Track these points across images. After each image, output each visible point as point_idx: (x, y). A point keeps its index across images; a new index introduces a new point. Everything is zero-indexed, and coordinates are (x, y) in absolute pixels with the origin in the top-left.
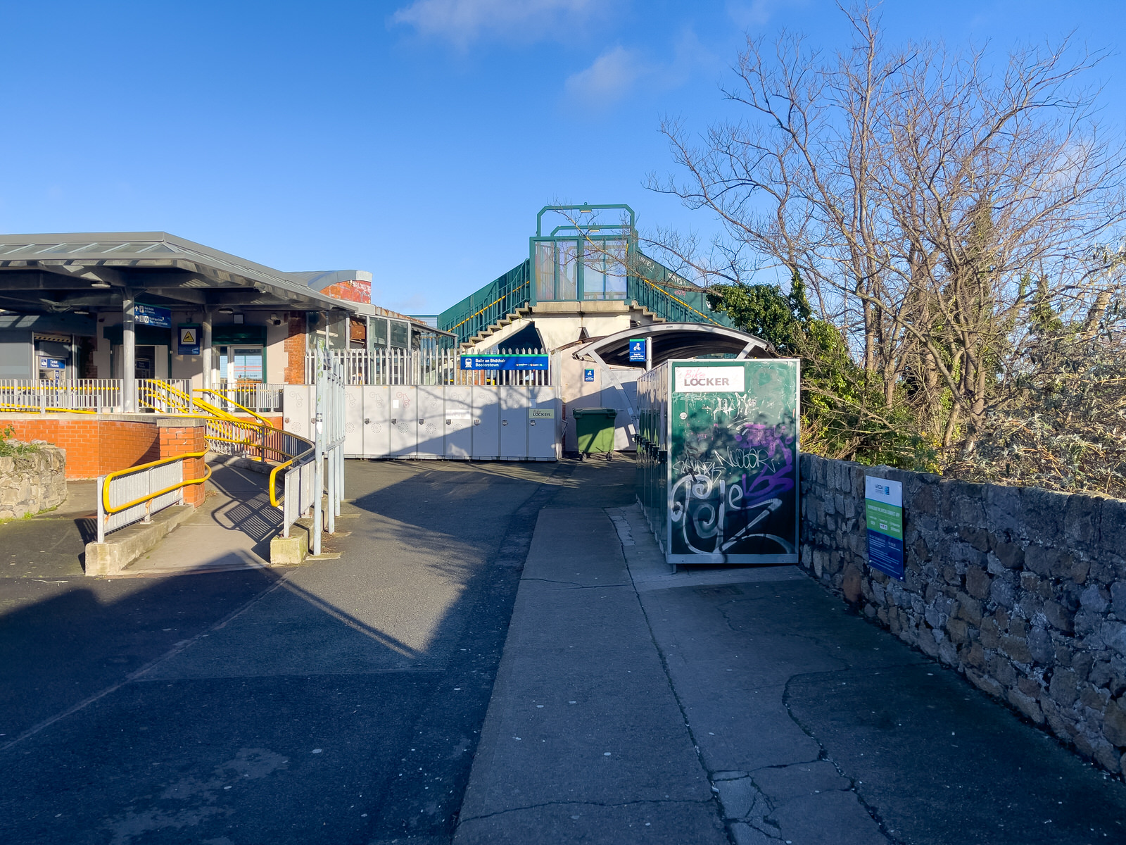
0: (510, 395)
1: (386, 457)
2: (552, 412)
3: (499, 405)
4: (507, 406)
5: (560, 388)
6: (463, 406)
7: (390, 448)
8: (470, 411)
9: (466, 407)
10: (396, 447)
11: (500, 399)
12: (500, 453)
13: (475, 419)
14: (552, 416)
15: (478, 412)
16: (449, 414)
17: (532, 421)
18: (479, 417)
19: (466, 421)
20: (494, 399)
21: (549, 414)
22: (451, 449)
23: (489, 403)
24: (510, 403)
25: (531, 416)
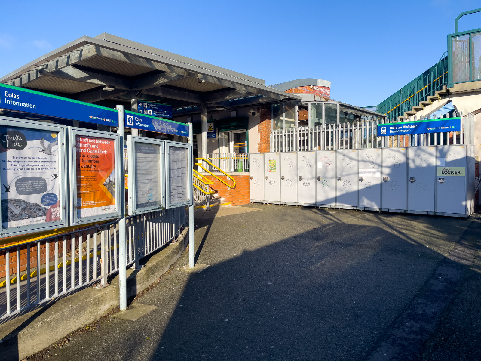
0: (418, 155)
1: (313, 205)
2: (463, 170)
3: (407, 164)
4: (415, 165)
5: (472, 147)
6: (373, 165)
7: (316, 199)
8: (380, 169)
9: (376, 166)
10: (321, 198)
11: (408, 159)
12: (407, 206)
13: (384, 176)
14: (463, 174)
15: (387, 171)
16: (362, 173)
17: (440, 179)
18: (388, 175)
19: (376, 178)
20: (402, 159)
21: (459, 172)
22: (363, 201)
23: (397, 162)
24: (418, 162)
25: (440, 174)
